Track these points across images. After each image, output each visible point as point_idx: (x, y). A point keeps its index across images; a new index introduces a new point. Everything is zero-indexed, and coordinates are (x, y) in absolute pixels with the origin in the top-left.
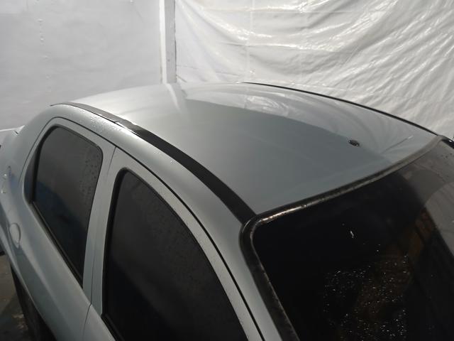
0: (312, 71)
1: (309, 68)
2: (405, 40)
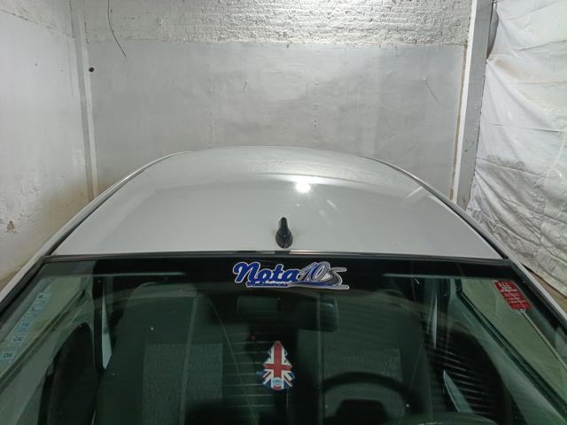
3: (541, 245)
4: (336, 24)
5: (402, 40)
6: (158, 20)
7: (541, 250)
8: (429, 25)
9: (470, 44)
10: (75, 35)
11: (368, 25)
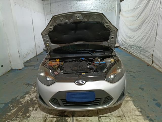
0: (137, 31)
1: (136, 30)
2: (148, 20)
3: (126, 45)
4: (91, 9)
5: (104, 11)
6: (59, 10)
7: (127, 46)
8: (109, 8)
9: (116, 11)
10: (44, 14)
11: (97, 9)
